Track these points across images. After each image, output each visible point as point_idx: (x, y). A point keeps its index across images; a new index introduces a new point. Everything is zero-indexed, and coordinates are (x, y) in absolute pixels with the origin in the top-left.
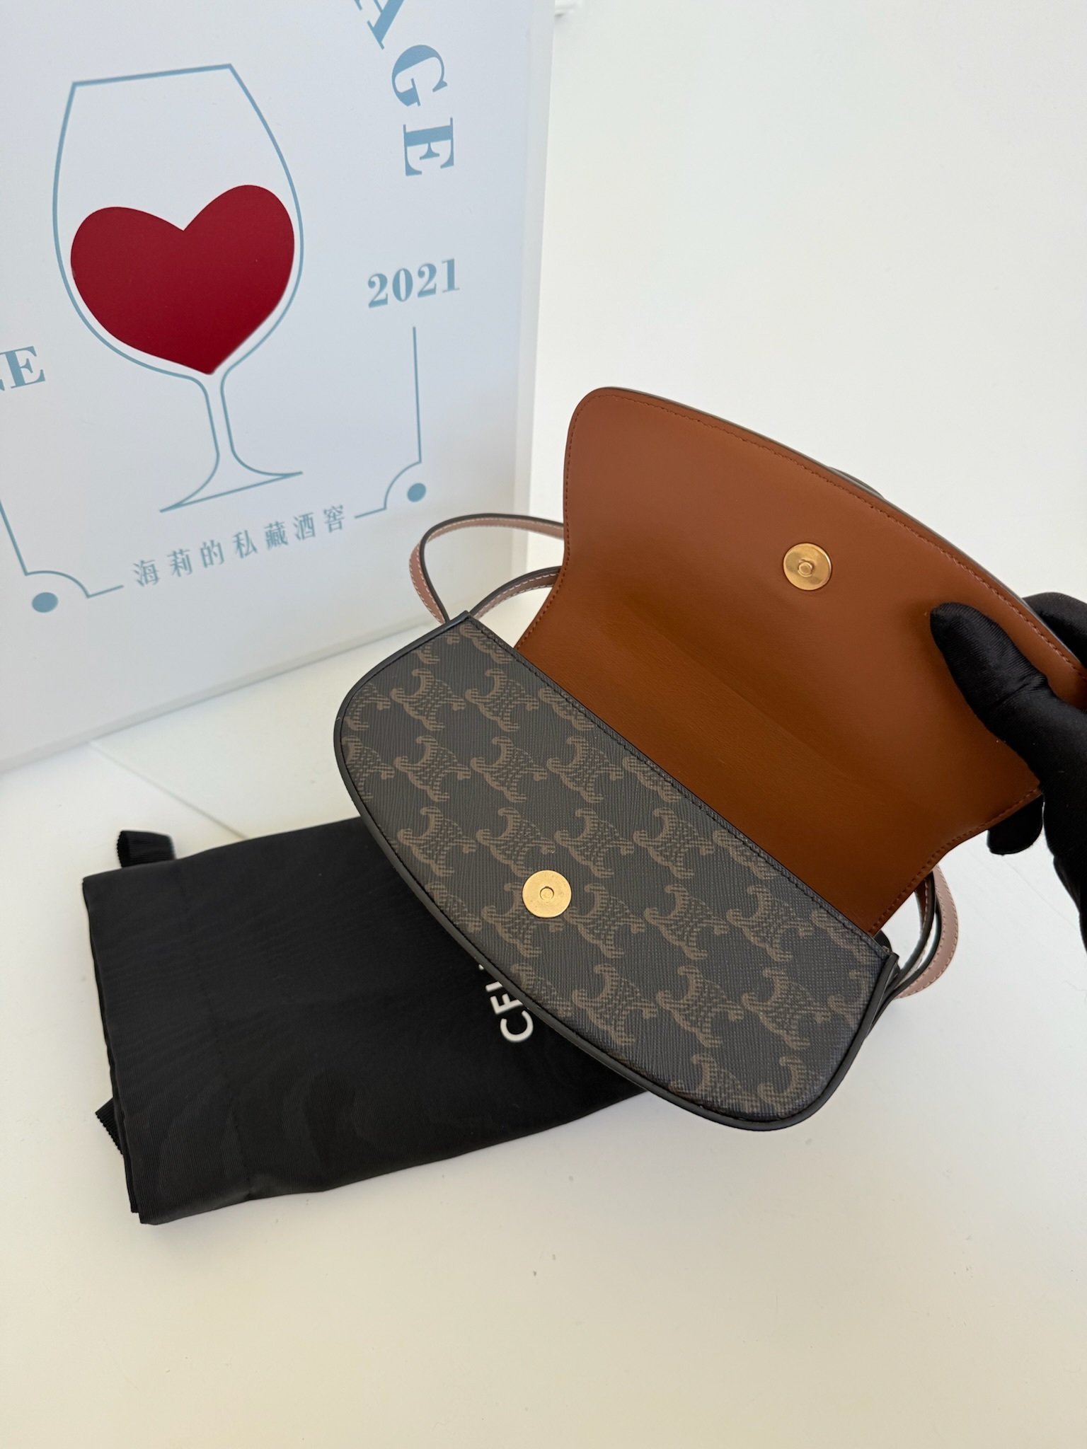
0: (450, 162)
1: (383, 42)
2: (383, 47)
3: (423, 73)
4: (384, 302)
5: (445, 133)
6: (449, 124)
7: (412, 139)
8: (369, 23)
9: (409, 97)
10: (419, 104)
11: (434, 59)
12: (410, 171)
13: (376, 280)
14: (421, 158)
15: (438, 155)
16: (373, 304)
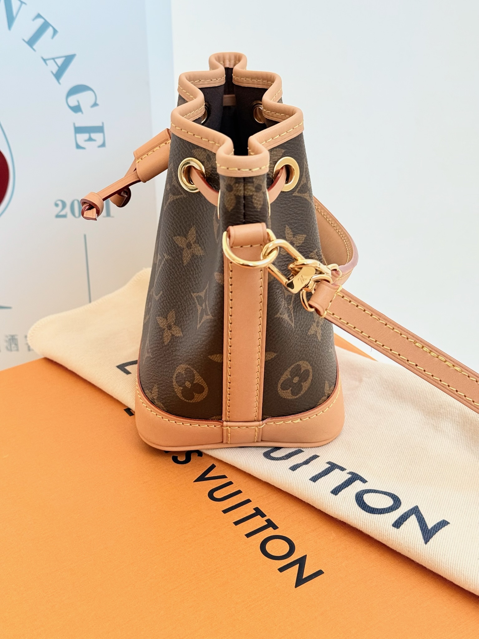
0: (103, 145)
1: (61, 81)
2: (59, 83)
3: (84, 98)
4: (64, 216)
5: (100, 129)
6: (101, 125)
7: (79, 130)
8: (52, 72)
9: (77, 109)
10: (82, 113)
11: (90, 92)
12: (78, 147)
13: (60, 203)
14: (86, 141)
15: (94, 140)
16: (58, 216)
